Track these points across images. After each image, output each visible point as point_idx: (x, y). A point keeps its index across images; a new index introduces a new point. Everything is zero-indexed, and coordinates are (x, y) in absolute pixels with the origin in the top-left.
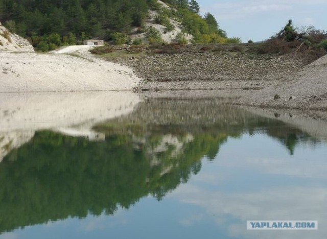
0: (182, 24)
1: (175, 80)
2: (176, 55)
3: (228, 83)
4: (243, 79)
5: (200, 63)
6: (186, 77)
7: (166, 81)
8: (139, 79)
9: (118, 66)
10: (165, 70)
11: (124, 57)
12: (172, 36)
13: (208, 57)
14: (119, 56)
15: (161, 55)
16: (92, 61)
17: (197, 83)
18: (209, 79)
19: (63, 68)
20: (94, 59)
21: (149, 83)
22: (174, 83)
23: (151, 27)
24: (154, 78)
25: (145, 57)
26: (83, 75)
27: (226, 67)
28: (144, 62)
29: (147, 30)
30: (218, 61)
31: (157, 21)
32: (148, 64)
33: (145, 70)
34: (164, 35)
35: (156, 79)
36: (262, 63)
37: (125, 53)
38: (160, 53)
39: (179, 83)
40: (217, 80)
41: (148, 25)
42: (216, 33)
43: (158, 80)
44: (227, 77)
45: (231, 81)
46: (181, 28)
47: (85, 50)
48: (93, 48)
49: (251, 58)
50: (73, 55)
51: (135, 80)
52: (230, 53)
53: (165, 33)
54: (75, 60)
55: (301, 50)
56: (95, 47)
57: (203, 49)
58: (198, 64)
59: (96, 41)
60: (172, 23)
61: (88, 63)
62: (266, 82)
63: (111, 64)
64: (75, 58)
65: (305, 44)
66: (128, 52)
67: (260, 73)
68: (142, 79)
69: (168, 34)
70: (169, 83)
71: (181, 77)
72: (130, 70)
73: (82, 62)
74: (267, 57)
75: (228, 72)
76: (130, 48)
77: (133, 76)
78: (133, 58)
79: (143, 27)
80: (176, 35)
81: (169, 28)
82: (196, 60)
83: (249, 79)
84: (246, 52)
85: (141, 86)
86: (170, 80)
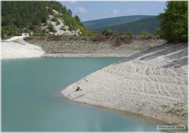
0: (64, 21)
1: (58, 53)
2: (59, 41)
3: (80, 54)
4: (86, 53)
5: (69, 45)
6: (63, 51)
7: (55, 53)
8: (44, 52)
9: (35, 46)
10: (54, 48)
11: (37, 42)
12: (59, 27)
13: (72, 42)
14: (35, 41)
15: (53, 41)
16: (24, 44)
17: (67, 54)
18: (72, 52)
19: (13, 48)
20: (25, 43)
21: (48, 54)
22: (58, 54)
23: (50, 23)
24: (50, 52)
25: (46, 42)
26: (20, 51)
27: (79, 47)
28: (46, 44)
29: (48, 24)
30: (77, 45)
31: (53, 20)
32: (47, 45)
33: (46, 48)
34: (56, 27)
35: (51, 52)
36: (95, 45)
37: (38, 40)
38: (53, 40)
39: (60, 54)
40: (76, 53)
41: (48, 22)
42: (79, 24)
43: (51, 53)
44: (80, 52)
45: (81, 54)
46: (63, 23)
47: (21, 39)
48: (25, 38)
49: (90, 43)
50: (16, 41)
51: (42, 53)
52: (82, 41)
53: (56, 26)
54: (17, 44)
55: (111, 40)
56: (25, 37)
57: (71, 39)
58: (68, 46)
59: (26, 34)
60: (60, 21)
61: (23, 45)
62: (96, 54)
63: (32, 45)
64: (17, 43)
65: (113, 37)
66: (39, 39)
67: (93, 50)
68: (45, 52)
69: (58, 26)
70: (56, 54)
71: (61, 51)
72: (40, 48)
73: (20, 45)
74: (97, 43)
75: (80, 49)
76: (40, 38)
77: (41, 51)
78: (41, 42)
79: (47, 23)
80: (61, 27)
81: (58, 24)
82: (67, 44)
83: (89, 53)
84: (88, 40)
85: (44, 55)
86: (56, 53)
